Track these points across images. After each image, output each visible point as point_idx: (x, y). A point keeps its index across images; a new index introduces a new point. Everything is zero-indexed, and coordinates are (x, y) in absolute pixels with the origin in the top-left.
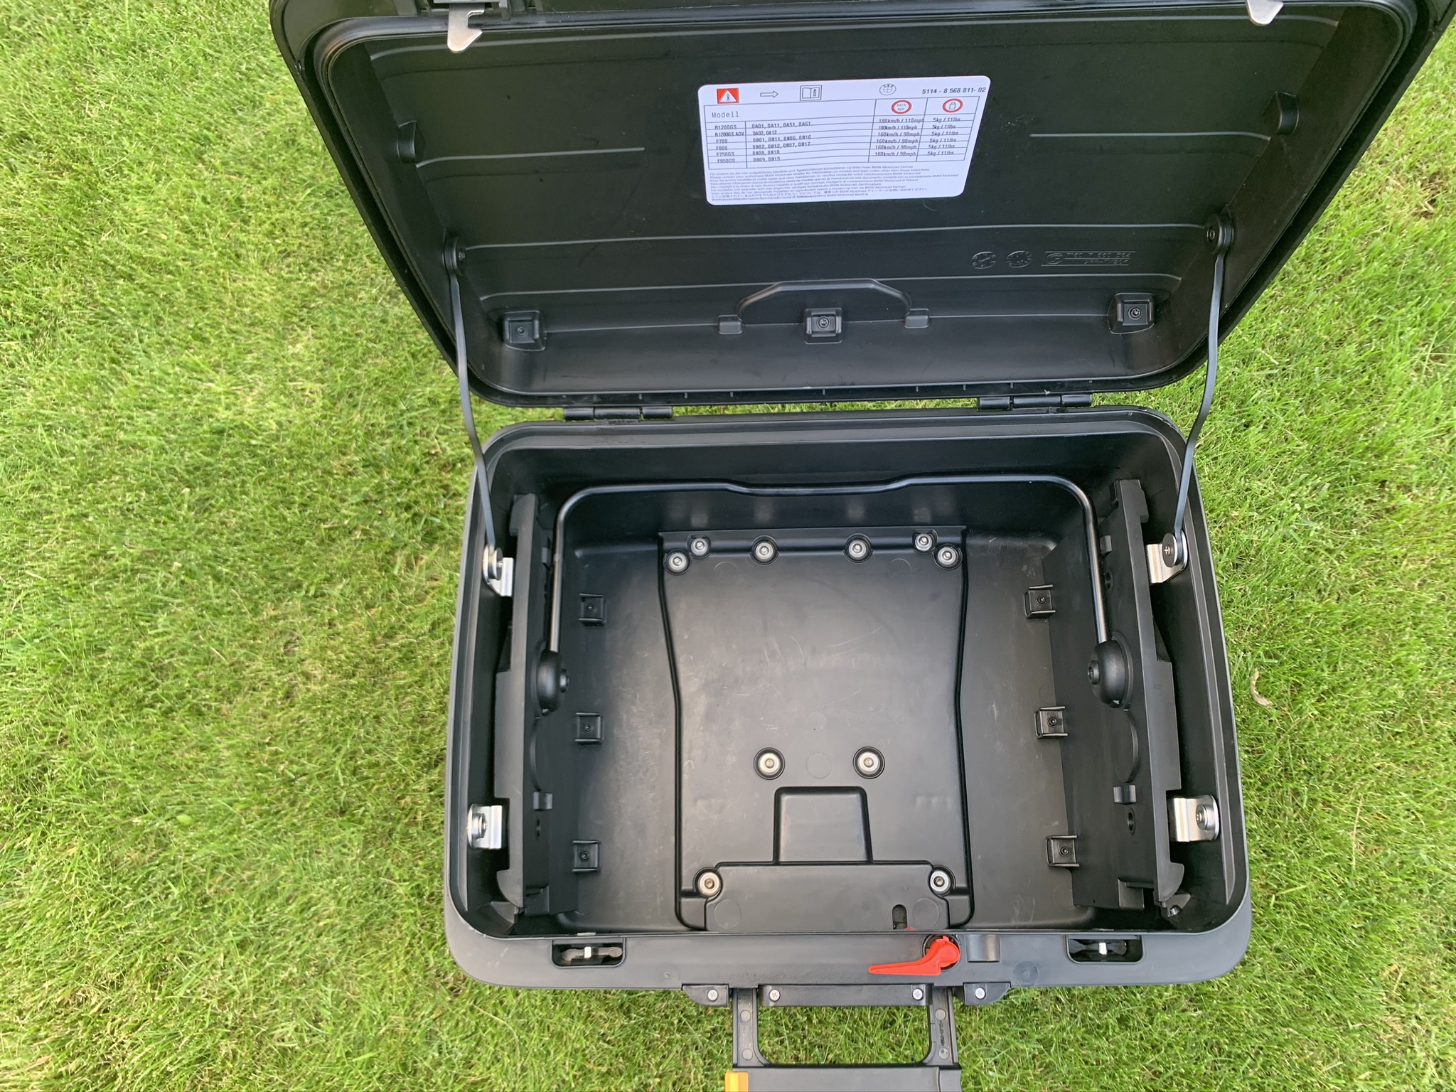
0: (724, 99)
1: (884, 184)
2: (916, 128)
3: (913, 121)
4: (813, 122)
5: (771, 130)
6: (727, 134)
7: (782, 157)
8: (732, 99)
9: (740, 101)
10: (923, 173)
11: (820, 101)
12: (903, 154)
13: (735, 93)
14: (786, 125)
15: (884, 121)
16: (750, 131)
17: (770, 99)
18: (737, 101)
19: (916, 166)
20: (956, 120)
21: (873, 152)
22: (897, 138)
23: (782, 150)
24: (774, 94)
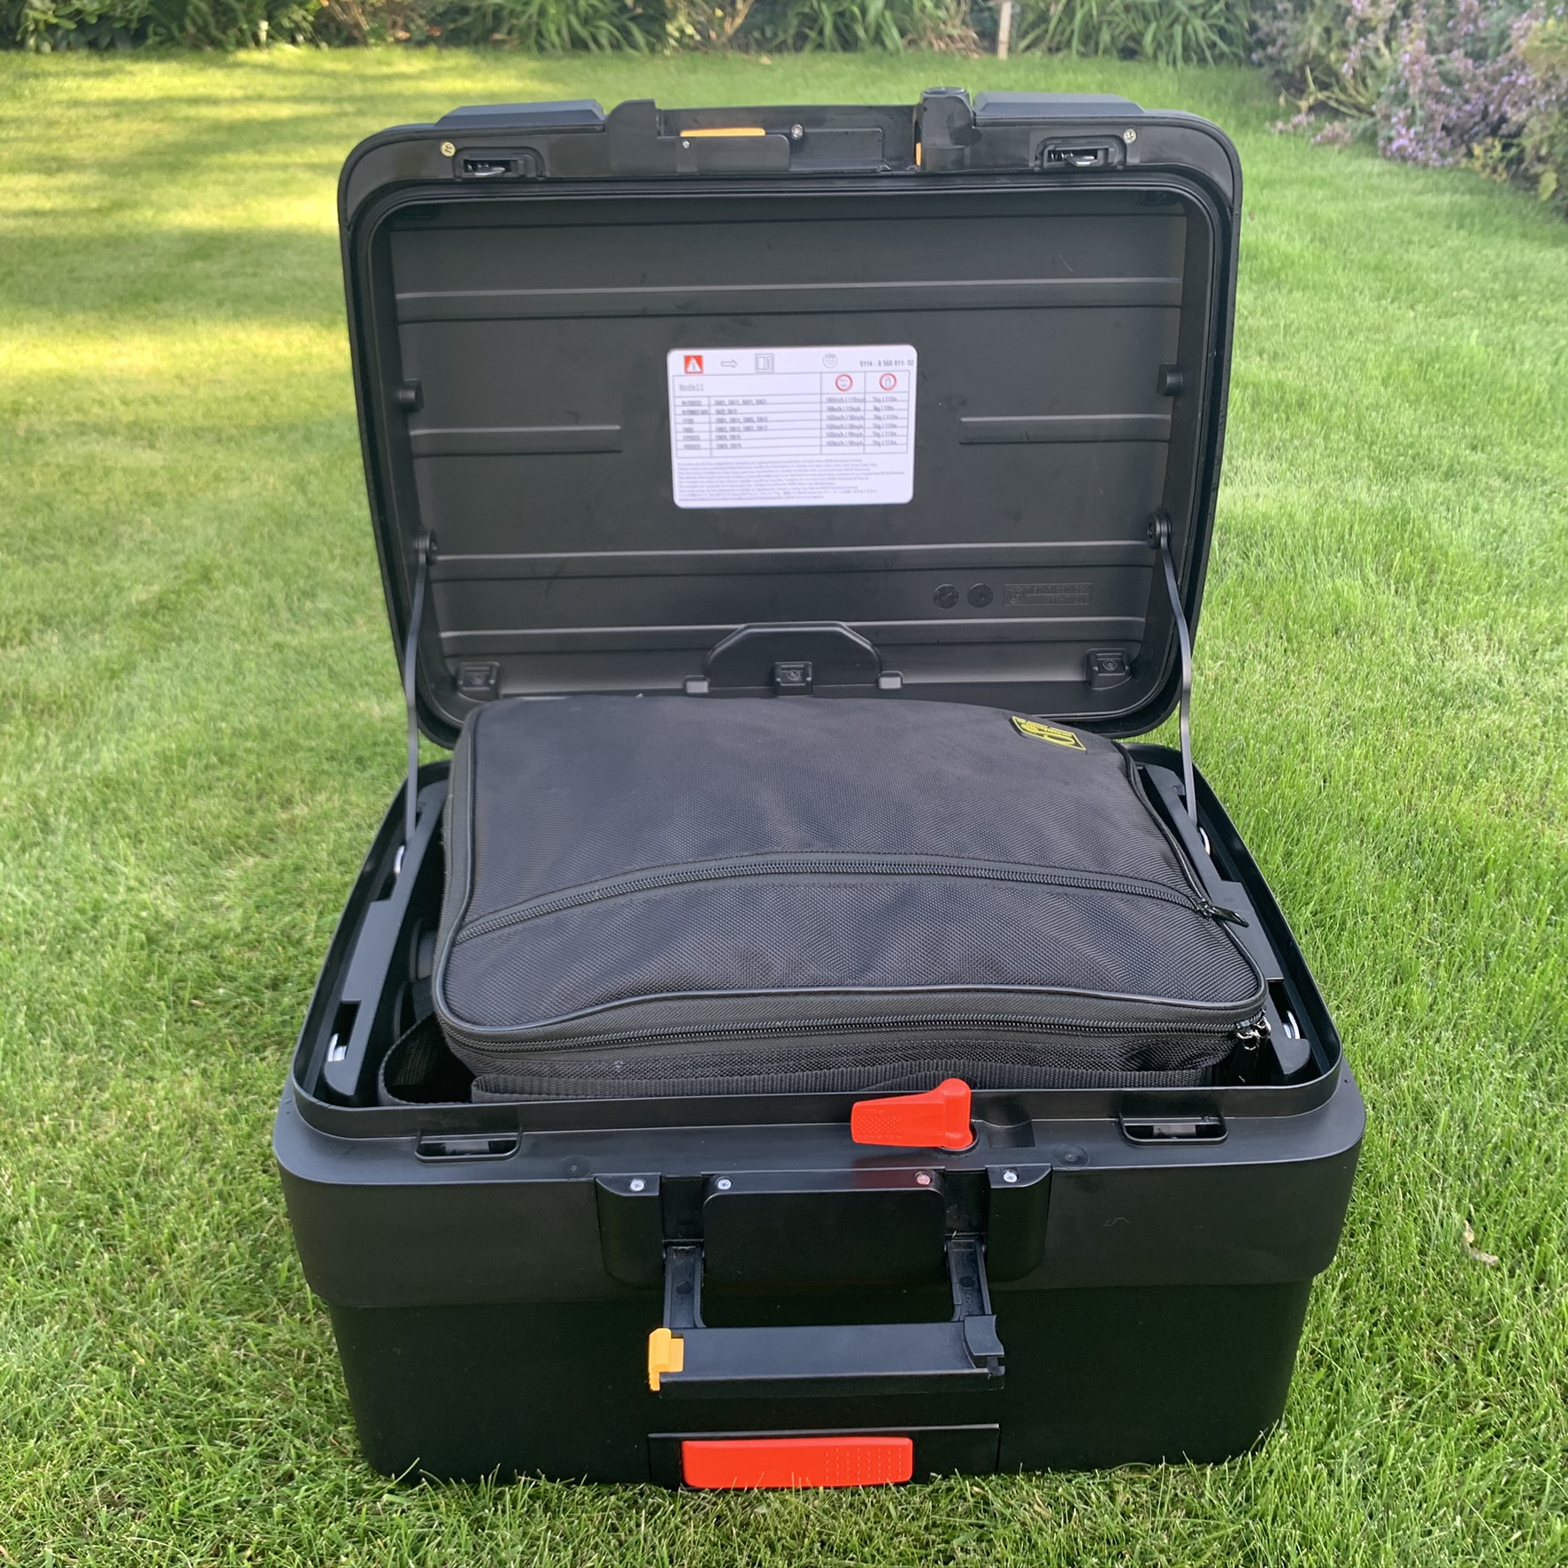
0: (690, 369)
1: (839, 483)
2: (858, 409)
3: (856, 400)
4: (768, 399)
5: (732, 407)
6: (693, 413)
7: (743, 443)
8: (698, 369)
10: (873, 470)
11: (773, 373)
12: (852, 444)
13: (699, 359)
14: (746, 403)
15: (831, 400)
16: (713, 409)
17: (731, 370)
18: (701, 372)
19: (866, 459)
20: (894, 400)
21: (825, 441)
22: (843, 423)
23: (744, 435)
24: (733, 364)
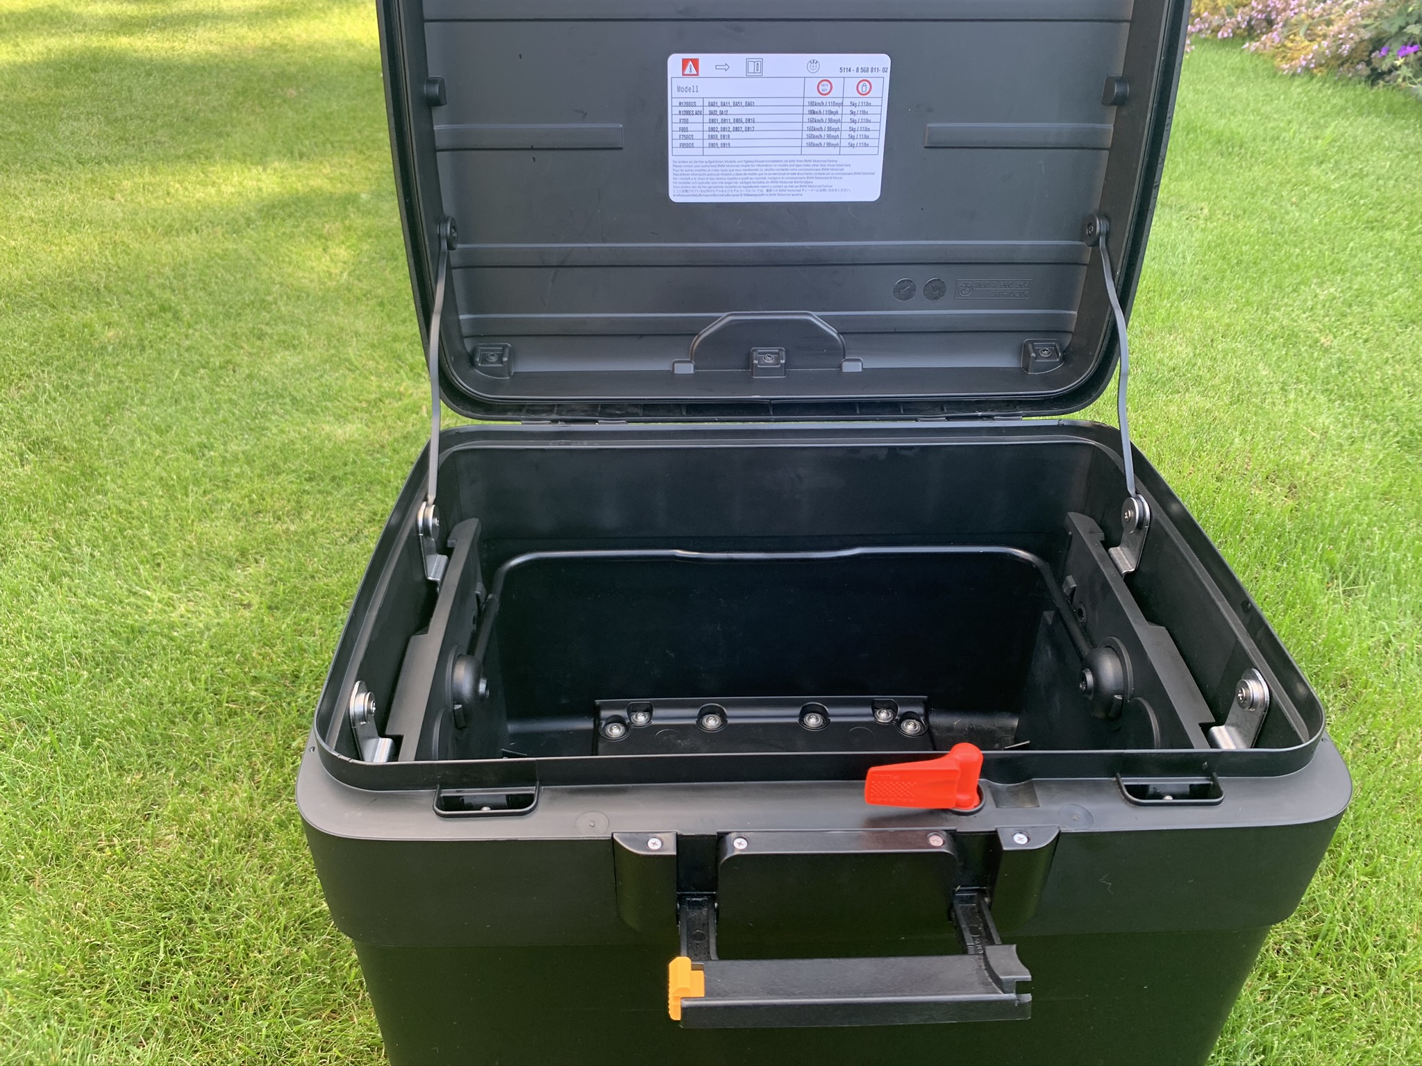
0: (687, 72)
1: (816, 182)
2: (836, 113)
3: (835, 104)
4: (757, 102)
5: (724, 109)
6: (688, 113)
7: (732, 143)
8: (694, 72)
9: (700, 75)
10: (846, 170)
11: (761, 77)
12: (829, 145)
13: (695, 63)
14: (736, 105)
15: (812, 104)
16: (707, 110)
17: (722, 73)
18: (697, 75)
19: (841, 160)
20: (869, 105)
21: (805, 142)
22: (823, 125)
23: (733, 135)
24: (726, 67)
